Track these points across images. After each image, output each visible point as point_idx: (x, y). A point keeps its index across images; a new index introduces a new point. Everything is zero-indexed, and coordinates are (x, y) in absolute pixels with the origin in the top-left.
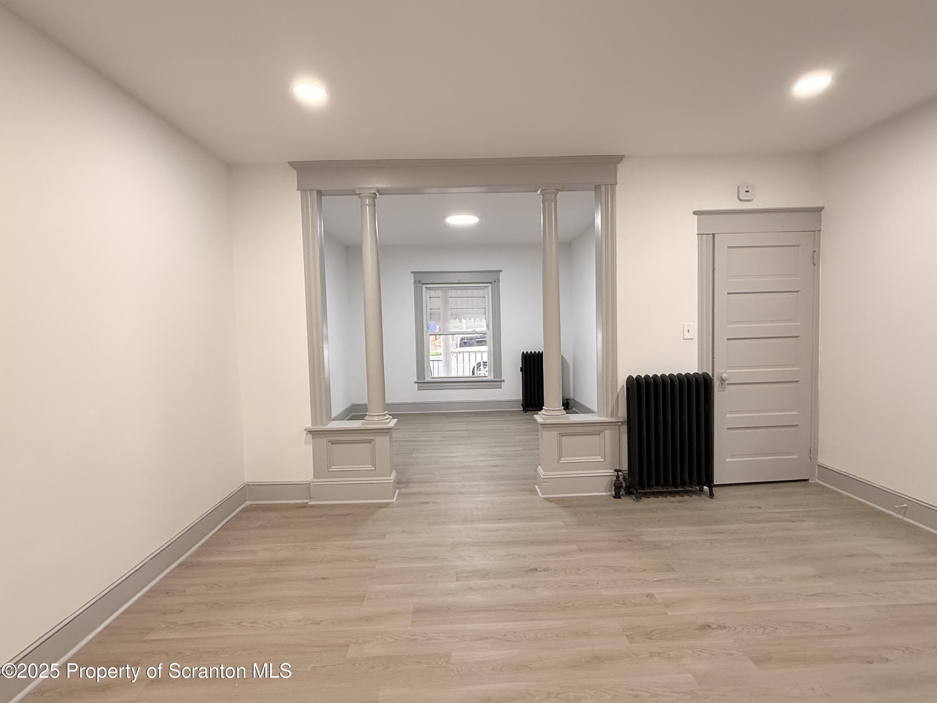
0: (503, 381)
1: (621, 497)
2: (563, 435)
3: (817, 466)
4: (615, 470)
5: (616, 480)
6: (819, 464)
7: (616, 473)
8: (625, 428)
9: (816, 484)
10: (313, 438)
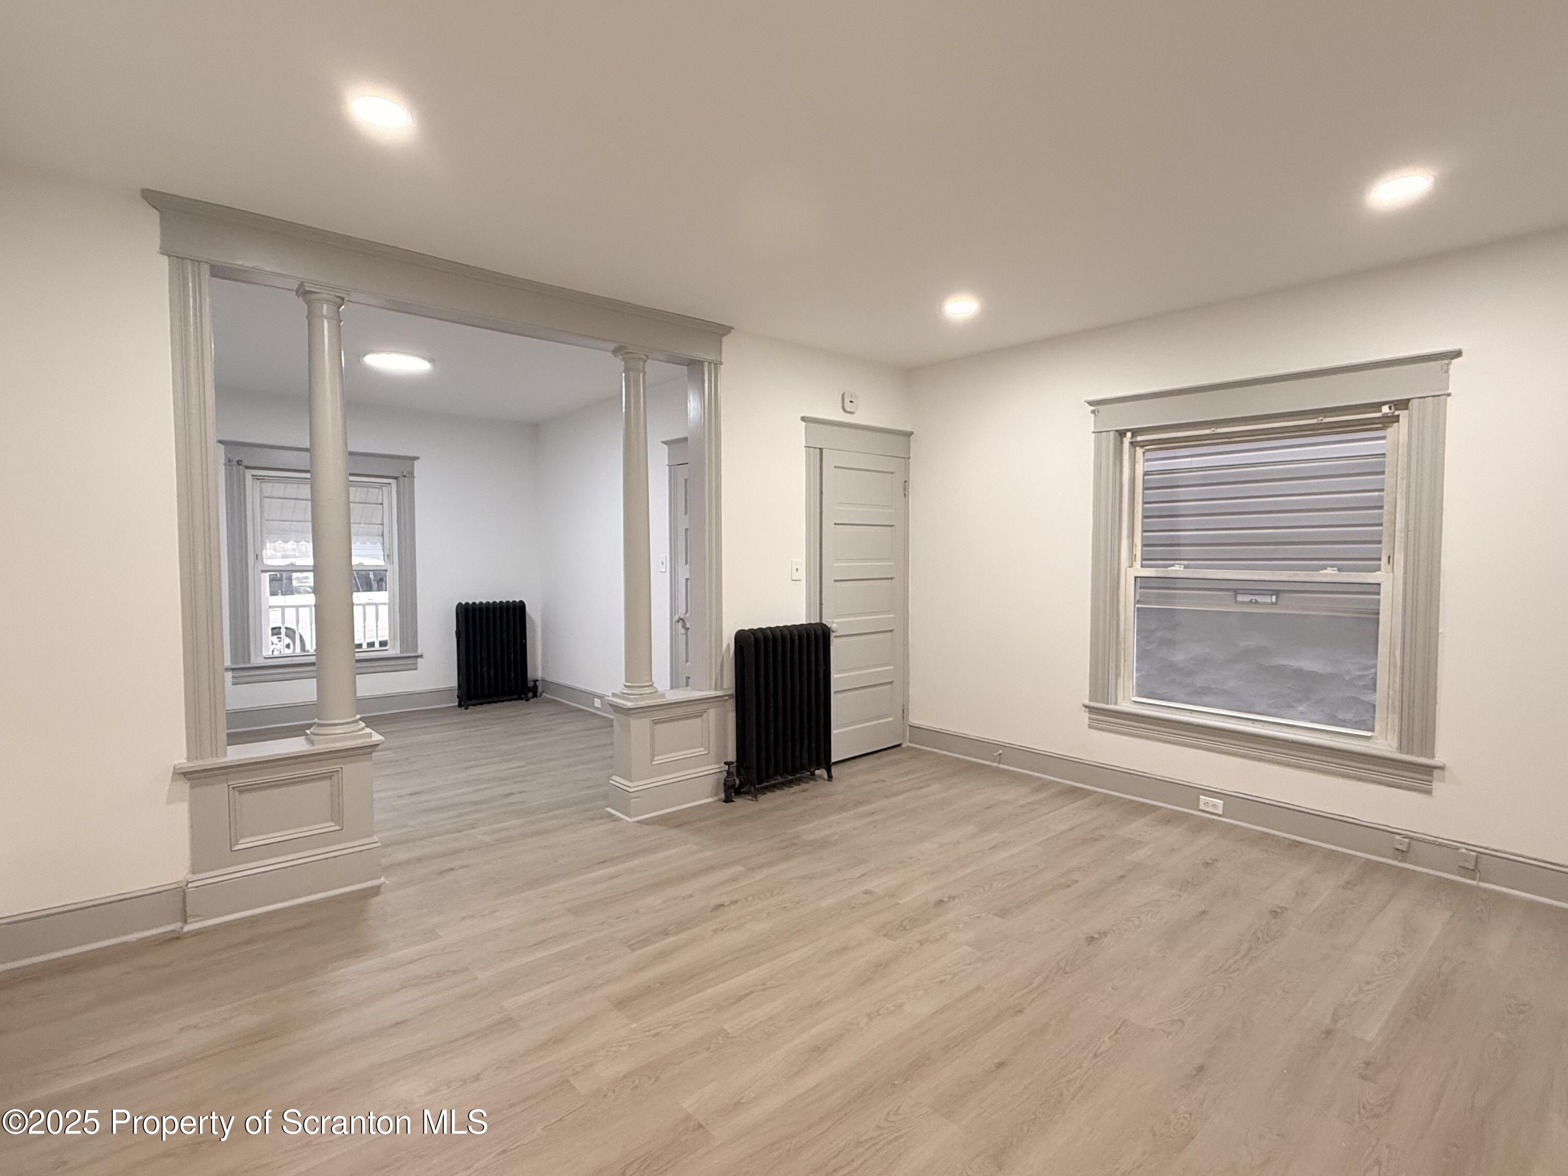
0: (421, 656)
1: (734, 800)
2: (656, 722)
3: (908, 727)
4: (726, 763)
5: (727, 777)
6: (910, 724)
7: (727, 767)
8: (731, 705)
9: (909, 749)
10: (192, 787)
